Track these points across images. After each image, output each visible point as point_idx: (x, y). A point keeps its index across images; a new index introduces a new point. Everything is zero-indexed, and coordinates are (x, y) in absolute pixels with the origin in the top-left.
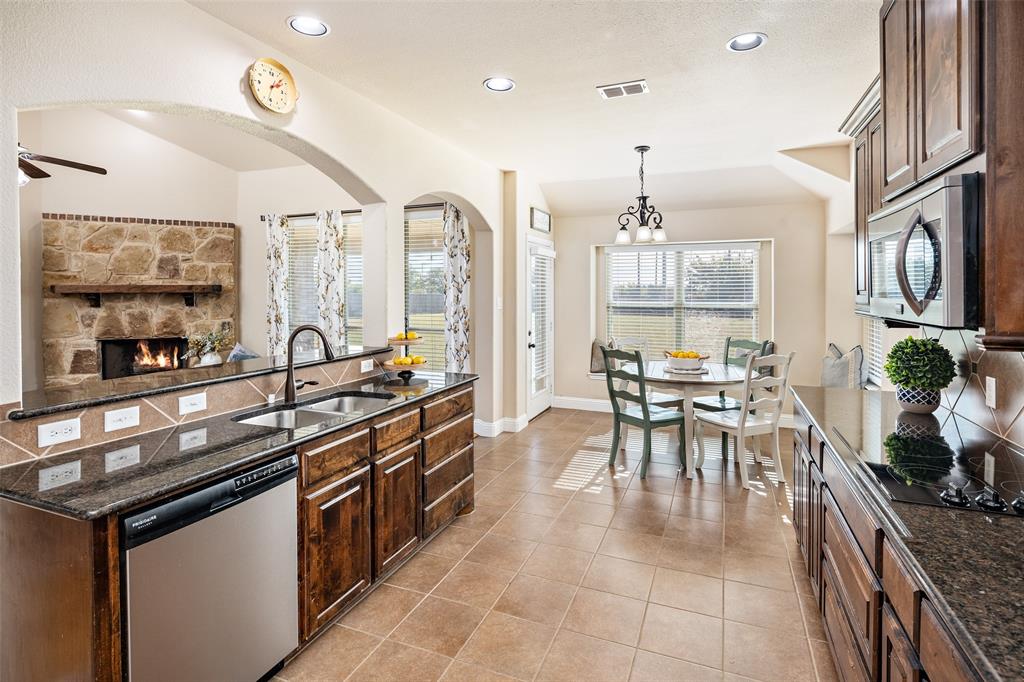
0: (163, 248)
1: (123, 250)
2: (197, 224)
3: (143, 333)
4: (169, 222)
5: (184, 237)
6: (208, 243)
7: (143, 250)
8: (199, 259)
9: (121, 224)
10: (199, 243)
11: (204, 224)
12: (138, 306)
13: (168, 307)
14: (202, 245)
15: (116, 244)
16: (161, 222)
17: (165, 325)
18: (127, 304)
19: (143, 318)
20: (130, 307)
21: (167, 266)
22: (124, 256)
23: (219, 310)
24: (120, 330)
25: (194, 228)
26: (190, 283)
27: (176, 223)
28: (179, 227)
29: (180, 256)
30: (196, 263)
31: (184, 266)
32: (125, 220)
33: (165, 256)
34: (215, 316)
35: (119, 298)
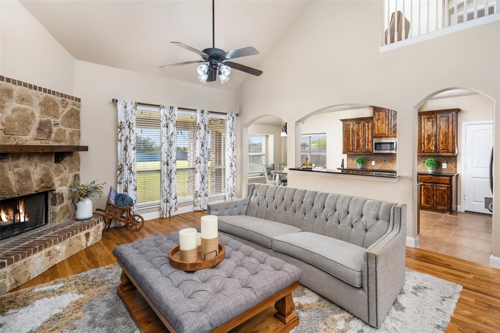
0: (42, 113)
1: (13, 111)
2: (62, 95)
3: (27, 189)
4: (45, 91)
5: (55, 104)
6: (68, 112)
7: (29, 112)
8: (63, 124)
9: (10, 85)
10: (63, 111)
11: (66, 96)
12: (23, 165)
13: (43, 165)
14: (64, 113)
15: (7, 104)
16: (40, 89)
17: (42, 181)
18: (15, 163)
19: (27, 176)
20: (17, 166)
21: (44, 128)
22: (14, 116)
23: (72, 166)
24: (10, 189)
25: (60, 99)
26: (56, 144)
27: (49, 92)
28: (51, 96)
29: (52, 120)
30: (61, 127)
31: (55, 129)
32: (14, 82)
33: (43, 119)
34: (71, 171)
35: (8, 158)
